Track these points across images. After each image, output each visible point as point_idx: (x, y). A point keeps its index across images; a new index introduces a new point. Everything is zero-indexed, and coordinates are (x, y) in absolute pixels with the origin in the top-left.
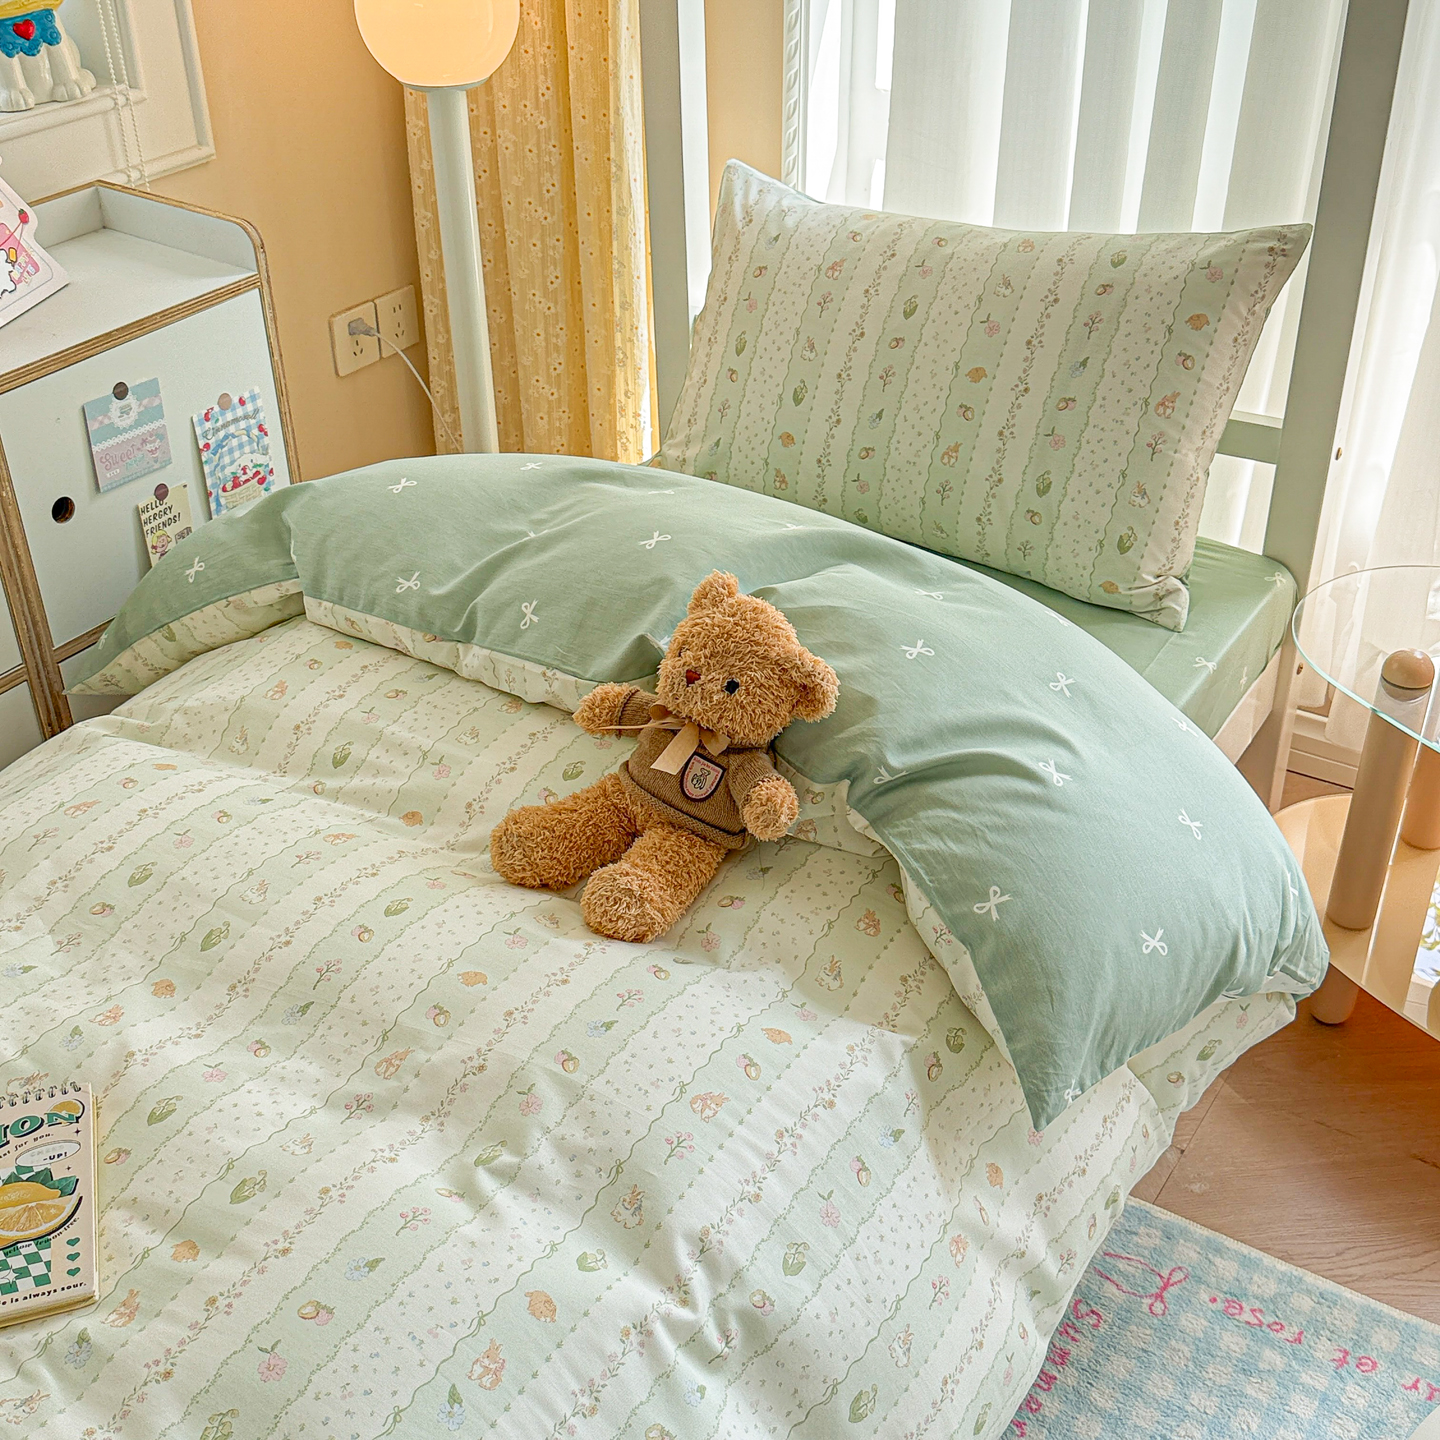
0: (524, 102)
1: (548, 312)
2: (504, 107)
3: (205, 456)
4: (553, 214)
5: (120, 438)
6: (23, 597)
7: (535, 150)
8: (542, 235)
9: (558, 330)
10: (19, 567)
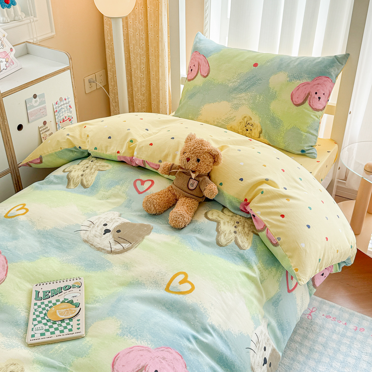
0: (136, 22)
1: (141, 77)
2: (131, 23)
3: (56, 114)
4: (143, 51)
5: (35, 109)
6: (10, 150)
7: (138, 34)
8: (140, 56)
9: (144, 81)
10: (9, 142)
